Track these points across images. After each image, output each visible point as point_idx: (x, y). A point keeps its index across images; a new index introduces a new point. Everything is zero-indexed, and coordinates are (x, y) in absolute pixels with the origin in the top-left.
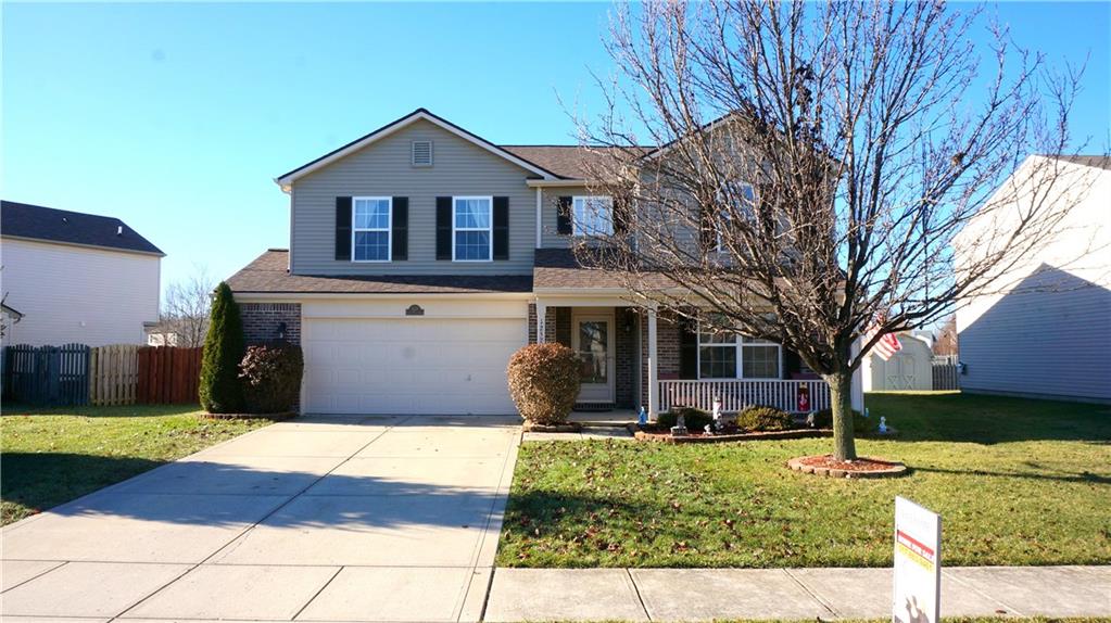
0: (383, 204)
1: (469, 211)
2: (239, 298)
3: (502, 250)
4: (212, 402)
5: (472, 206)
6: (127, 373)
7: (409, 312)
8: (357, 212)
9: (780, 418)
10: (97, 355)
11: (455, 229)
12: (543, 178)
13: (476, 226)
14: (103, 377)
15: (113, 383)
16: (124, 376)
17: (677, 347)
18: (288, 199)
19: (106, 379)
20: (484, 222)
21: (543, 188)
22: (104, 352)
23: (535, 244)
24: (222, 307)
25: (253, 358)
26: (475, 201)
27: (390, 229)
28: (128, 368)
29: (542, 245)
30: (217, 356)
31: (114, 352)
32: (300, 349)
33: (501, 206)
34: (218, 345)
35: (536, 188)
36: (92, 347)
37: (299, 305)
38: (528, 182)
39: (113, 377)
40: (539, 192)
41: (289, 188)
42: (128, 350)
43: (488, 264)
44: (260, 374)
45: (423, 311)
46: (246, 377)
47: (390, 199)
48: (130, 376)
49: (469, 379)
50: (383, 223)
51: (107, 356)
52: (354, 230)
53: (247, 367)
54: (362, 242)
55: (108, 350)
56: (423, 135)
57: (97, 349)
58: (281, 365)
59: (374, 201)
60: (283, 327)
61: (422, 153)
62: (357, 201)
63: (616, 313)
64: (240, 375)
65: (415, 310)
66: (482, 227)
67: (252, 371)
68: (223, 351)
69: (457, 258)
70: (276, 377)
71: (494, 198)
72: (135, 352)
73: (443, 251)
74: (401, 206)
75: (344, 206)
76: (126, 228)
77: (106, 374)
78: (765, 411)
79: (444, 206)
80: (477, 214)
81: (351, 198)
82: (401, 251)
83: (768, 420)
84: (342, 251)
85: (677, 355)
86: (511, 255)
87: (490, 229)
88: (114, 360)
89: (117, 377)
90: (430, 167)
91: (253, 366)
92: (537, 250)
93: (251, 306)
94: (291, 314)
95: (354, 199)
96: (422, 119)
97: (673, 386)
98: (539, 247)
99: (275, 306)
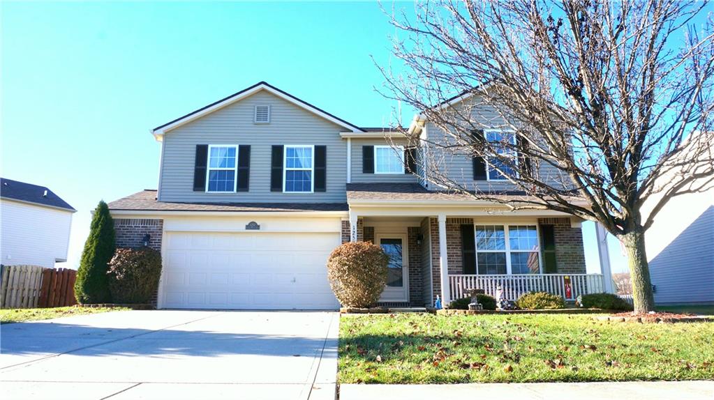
0: (232, 151)
1: (297, 156)
2: (115, 215)
3: (321, 184)
4: (83, 294)
5: (299, 153)
6: (32, 288)
7: (248, 227)
8: (211, 156)
9: (554, 300)
10: (9, 272)
11: (285, 169)
12: (352, 131)
13: (301, 167)
14: (12, 289)
15: (20, 295)
16: (29, 290)
17: (459, 253)
18: (160, 146)
19: (14, 291)
20: (308, 164)
21: (352, 139)
22: (15, 270)
23: (346, 180)
24: (99, 220)
25: (119, 257)
26: (301, 149)
27: (236, 169)
28: (34, 283)
29: (351, 180)
30: (91, 258)
31: (23, 271)
32: (160, 254)
33: (321, 153)
34: (93, 248)
35: (346, 139)
36: (5, 265)
37: (162, 221)
38: (341, 134)
39: (21, 290)
40: (349, 142)
41: (161, 139)
42: (35, 270)
43: (311, 194)
44: (124, 270)
45: (259, 226)
46: (113, 274)
47: (237, 147)
48: (35, 290)
49: (295, 281)
50: (231, 164)
51: (17, 273)
52: (209, 168)
53: (114, 264)
54: (215, 178)
55: (18, 269)
56: (264, 101)
57: (10, 267)
58: (142, 264)
59: (225, 148)
60: (148, 238)
61: (262, 114)
62: (212, 148)
63: (409, 232)
64: (108, 272)
65: (253, 226)
66: (305, 167)
67: (119, 268)
68: (96, 253)
69: (286, 190)
70: (137, 273)
71: (315, 147)
72: (40, 272)
73: (276, 184)
74: (245, 151)
75: (202, 152)
76: (49, 192)
77: (15, 287)
78: (541, 295)
79: (277, 151)
80: (302, 158)
81: (207, 145)
82: (244, 184)
83: (544, 301)
84: (199, 184)
85: (460, 259)
86: (327, 188)
87: (312, 169)
88: (22, 277)
89: (24, 290)
90: (268, 124)
91: (119, 263)
92: (347, 184)
93: (123, 221)
94: (154, 228)
95: (210, 146)
96: (263, 90)
97: (460, 280)
98: (349, 182)
99: (143, 221)
